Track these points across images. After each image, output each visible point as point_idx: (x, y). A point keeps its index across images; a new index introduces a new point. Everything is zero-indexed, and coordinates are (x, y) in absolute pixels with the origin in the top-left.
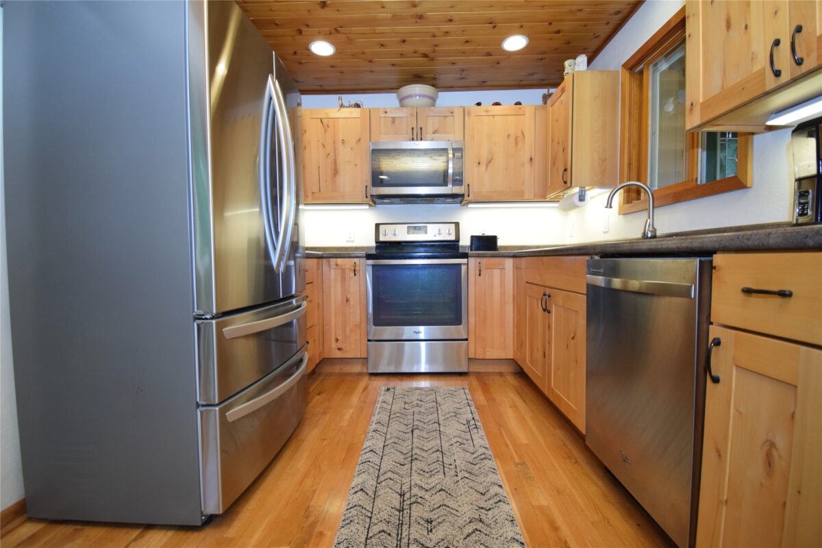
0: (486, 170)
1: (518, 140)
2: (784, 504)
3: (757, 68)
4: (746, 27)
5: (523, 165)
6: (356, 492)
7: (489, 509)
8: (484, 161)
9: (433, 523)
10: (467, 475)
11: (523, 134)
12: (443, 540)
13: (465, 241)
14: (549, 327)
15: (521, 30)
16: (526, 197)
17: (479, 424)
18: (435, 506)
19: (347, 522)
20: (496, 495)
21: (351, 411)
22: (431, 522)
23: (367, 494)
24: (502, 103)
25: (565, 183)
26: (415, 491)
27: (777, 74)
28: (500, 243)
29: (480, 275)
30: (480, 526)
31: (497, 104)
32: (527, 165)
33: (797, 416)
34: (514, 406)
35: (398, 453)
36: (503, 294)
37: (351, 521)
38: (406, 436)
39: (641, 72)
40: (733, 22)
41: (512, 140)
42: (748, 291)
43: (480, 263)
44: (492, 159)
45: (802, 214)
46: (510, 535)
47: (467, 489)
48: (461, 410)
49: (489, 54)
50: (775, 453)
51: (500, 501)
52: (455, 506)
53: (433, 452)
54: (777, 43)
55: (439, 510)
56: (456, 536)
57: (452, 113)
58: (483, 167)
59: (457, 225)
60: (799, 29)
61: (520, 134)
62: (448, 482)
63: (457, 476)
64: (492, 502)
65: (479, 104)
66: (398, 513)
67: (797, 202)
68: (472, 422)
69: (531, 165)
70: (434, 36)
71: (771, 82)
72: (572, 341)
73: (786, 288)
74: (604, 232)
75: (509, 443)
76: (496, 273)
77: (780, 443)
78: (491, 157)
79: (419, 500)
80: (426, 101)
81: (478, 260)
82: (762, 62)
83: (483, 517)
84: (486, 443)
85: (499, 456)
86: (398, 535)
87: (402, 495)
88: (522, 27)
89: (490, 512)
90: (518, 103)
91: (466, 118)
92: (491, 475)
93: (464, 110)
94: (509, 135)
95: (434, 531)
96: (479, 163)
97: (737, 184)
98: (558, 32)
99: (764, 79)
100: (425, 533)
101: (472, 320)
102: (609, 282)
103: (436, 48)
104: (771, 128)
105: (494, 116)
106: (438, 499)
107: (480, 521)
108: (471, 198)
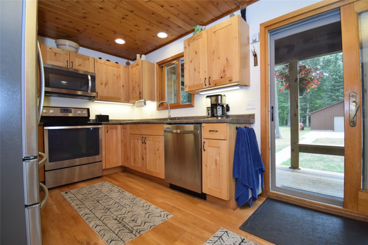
0: (105, 87)
1: (118, 77)
2: (220, 170)
3: (201, 82)
4: (199, 72)
5: (120, 88)
6: (96, 227)
7: (148, 209)
8: (104, 83)
9: (135, 220)
10: (134, 205)
11: (120, 75)
12: (142, 222)
13: (92, 117)
14: (145, 149)
15: (124, 38)
16: (122, 101)
17: (123, 190)
18: (131, 216)
19: (102, 236)
20: (147, 205)
21: (55, 206)
22: (134, 220)
23: (101, 226)
24: (110, 61)
25: (140, 98)
26: (119, 216)
27: (206, 85)
28: (110, 118)
29: (107, 132)
30: (149, 214)
31: (108, 61)
32: (122, 88)
33: (220, 153)
34: (131, 182)
35: (100, 210)
36: (117, 140)
37: (104, 234)
38: (97, 204)
39: (162, 67)
40: (196, 70)
41: (115, 77)
42: (210, 131)
43: (107, 127)
44: (107, 83)
45: (208, 115)
46: (159, 211)
47: (137, 208)
48: (112, 189)
49: (108, 41)
50: (217, 161)
51: (150, 206)
52: (138, 213)
53: (115, 204)
54: (206, 79)
55: (133, 217)
56: (145, 219)
57: (88, 59)
58: (103, 86)
59: (88, 110)
60: (210, 78)
61: (118, 75)
62: (129, 209)
63: (130, 206)
64: (147, 207)
65: (100, 58)
66: (120, 224)
67: (207, 113)
68: (120, 191)
69: (123, 88)
70: (87, 26)
71: (204, 86)
72: (157, 151)
73: (217, 130)
74: (151, 116)
75: (139, 192)
76: (114, 131)
77: (218, 159)
78: (107, 82)
79: (124, 217)
80: (73, 49)
81: (106, 126)
82: (203, 81)
83: (148, 211)
84: (131, 194)
85: (139, 196)
86: (126, 228)
87: (116, 219)
88: (125, 38)
89: (149, 209)
90: (117, 63)
91: (95, 63)
92: (141, 202)
93: (94, 59)
94: (114, 75)
95: (137, 221)
96: (102, 84)
97: (191, 106)
98: (136, 44)
99: (203, 85)
100: (135, 223)
101: (104, 152)
102: (177, 131)
103: (85, 30)
104: (200, 94)
105: (108, 65)
106: (130, 214)
107: (148, 212)
108: (98, 98)
